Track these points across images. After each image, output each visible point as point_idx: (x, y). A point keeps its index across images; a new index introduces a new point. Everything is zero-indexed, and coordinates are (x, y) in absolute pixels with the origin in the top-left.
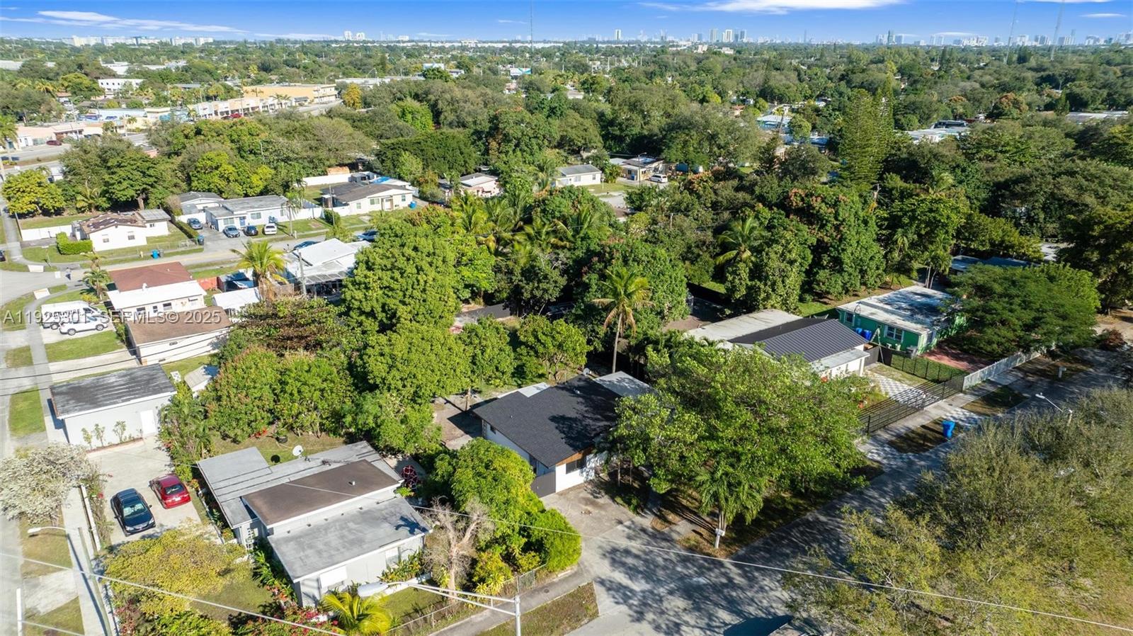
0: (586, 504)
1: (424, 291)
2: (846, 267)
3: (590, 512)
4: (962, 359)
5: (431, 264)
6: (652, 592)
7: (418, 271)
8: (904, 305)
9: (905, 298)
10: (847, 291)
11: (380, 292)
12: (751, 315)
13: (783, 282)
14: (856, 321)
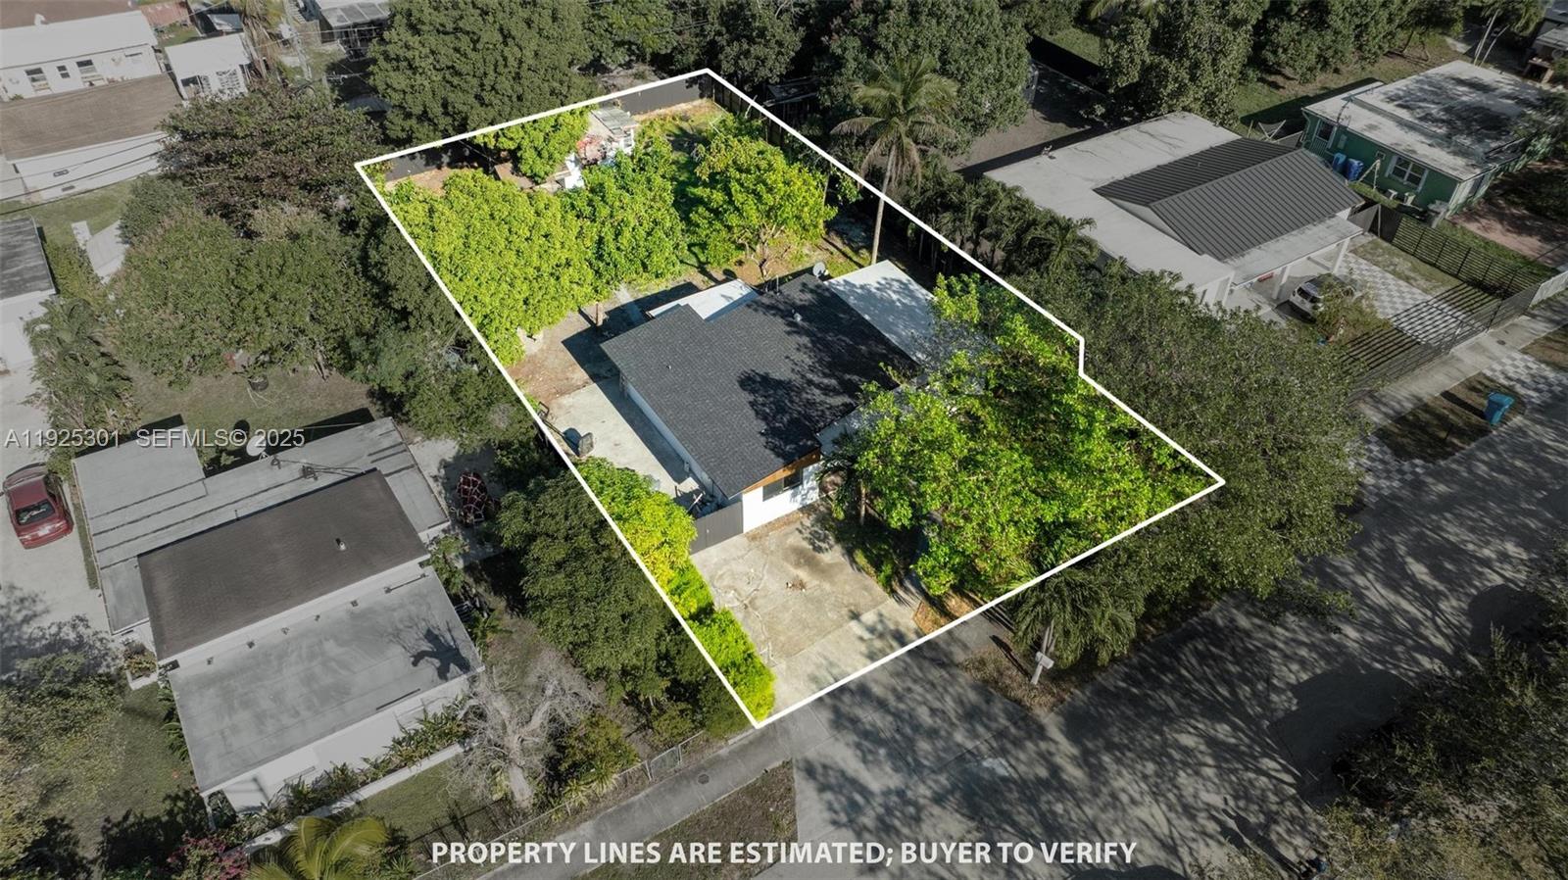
0: (798, 565)
1: (517, 77)
2: (1334, 21)
3: (802, 586)
4: (1529, 231)
5: (529, 23)
6: (901, 793)
7: (505, 37)
8: (1434, 110)
9: (1437, 92)
10: (1326, 64)
11: (437, 77)
12: (1146, 126)
13: (1214, 62)
14: (1337, 140)
